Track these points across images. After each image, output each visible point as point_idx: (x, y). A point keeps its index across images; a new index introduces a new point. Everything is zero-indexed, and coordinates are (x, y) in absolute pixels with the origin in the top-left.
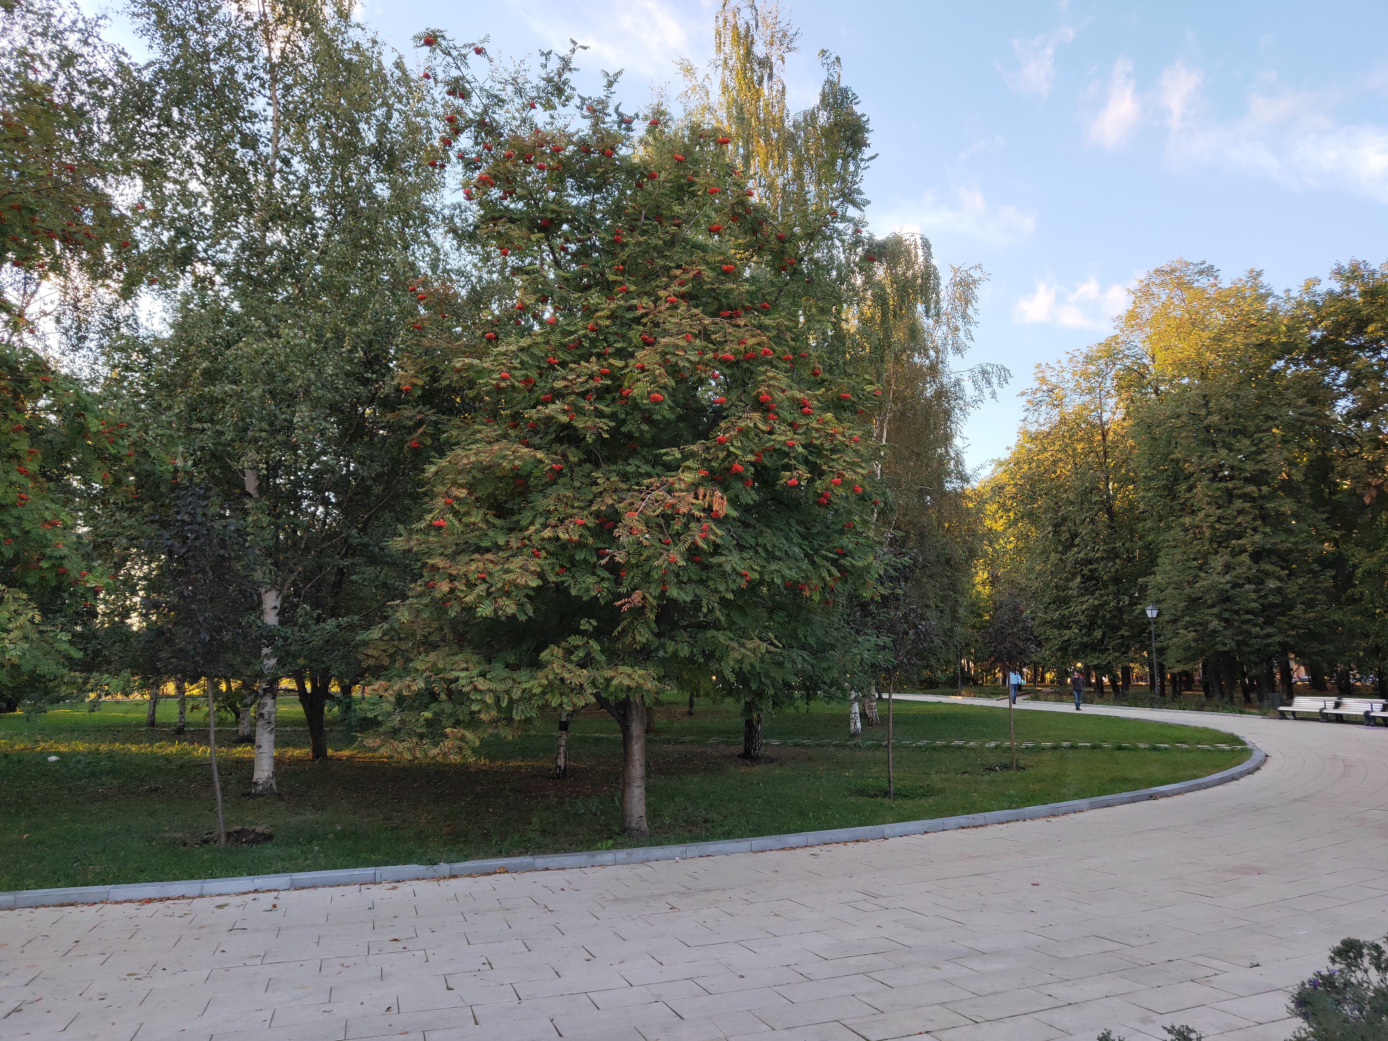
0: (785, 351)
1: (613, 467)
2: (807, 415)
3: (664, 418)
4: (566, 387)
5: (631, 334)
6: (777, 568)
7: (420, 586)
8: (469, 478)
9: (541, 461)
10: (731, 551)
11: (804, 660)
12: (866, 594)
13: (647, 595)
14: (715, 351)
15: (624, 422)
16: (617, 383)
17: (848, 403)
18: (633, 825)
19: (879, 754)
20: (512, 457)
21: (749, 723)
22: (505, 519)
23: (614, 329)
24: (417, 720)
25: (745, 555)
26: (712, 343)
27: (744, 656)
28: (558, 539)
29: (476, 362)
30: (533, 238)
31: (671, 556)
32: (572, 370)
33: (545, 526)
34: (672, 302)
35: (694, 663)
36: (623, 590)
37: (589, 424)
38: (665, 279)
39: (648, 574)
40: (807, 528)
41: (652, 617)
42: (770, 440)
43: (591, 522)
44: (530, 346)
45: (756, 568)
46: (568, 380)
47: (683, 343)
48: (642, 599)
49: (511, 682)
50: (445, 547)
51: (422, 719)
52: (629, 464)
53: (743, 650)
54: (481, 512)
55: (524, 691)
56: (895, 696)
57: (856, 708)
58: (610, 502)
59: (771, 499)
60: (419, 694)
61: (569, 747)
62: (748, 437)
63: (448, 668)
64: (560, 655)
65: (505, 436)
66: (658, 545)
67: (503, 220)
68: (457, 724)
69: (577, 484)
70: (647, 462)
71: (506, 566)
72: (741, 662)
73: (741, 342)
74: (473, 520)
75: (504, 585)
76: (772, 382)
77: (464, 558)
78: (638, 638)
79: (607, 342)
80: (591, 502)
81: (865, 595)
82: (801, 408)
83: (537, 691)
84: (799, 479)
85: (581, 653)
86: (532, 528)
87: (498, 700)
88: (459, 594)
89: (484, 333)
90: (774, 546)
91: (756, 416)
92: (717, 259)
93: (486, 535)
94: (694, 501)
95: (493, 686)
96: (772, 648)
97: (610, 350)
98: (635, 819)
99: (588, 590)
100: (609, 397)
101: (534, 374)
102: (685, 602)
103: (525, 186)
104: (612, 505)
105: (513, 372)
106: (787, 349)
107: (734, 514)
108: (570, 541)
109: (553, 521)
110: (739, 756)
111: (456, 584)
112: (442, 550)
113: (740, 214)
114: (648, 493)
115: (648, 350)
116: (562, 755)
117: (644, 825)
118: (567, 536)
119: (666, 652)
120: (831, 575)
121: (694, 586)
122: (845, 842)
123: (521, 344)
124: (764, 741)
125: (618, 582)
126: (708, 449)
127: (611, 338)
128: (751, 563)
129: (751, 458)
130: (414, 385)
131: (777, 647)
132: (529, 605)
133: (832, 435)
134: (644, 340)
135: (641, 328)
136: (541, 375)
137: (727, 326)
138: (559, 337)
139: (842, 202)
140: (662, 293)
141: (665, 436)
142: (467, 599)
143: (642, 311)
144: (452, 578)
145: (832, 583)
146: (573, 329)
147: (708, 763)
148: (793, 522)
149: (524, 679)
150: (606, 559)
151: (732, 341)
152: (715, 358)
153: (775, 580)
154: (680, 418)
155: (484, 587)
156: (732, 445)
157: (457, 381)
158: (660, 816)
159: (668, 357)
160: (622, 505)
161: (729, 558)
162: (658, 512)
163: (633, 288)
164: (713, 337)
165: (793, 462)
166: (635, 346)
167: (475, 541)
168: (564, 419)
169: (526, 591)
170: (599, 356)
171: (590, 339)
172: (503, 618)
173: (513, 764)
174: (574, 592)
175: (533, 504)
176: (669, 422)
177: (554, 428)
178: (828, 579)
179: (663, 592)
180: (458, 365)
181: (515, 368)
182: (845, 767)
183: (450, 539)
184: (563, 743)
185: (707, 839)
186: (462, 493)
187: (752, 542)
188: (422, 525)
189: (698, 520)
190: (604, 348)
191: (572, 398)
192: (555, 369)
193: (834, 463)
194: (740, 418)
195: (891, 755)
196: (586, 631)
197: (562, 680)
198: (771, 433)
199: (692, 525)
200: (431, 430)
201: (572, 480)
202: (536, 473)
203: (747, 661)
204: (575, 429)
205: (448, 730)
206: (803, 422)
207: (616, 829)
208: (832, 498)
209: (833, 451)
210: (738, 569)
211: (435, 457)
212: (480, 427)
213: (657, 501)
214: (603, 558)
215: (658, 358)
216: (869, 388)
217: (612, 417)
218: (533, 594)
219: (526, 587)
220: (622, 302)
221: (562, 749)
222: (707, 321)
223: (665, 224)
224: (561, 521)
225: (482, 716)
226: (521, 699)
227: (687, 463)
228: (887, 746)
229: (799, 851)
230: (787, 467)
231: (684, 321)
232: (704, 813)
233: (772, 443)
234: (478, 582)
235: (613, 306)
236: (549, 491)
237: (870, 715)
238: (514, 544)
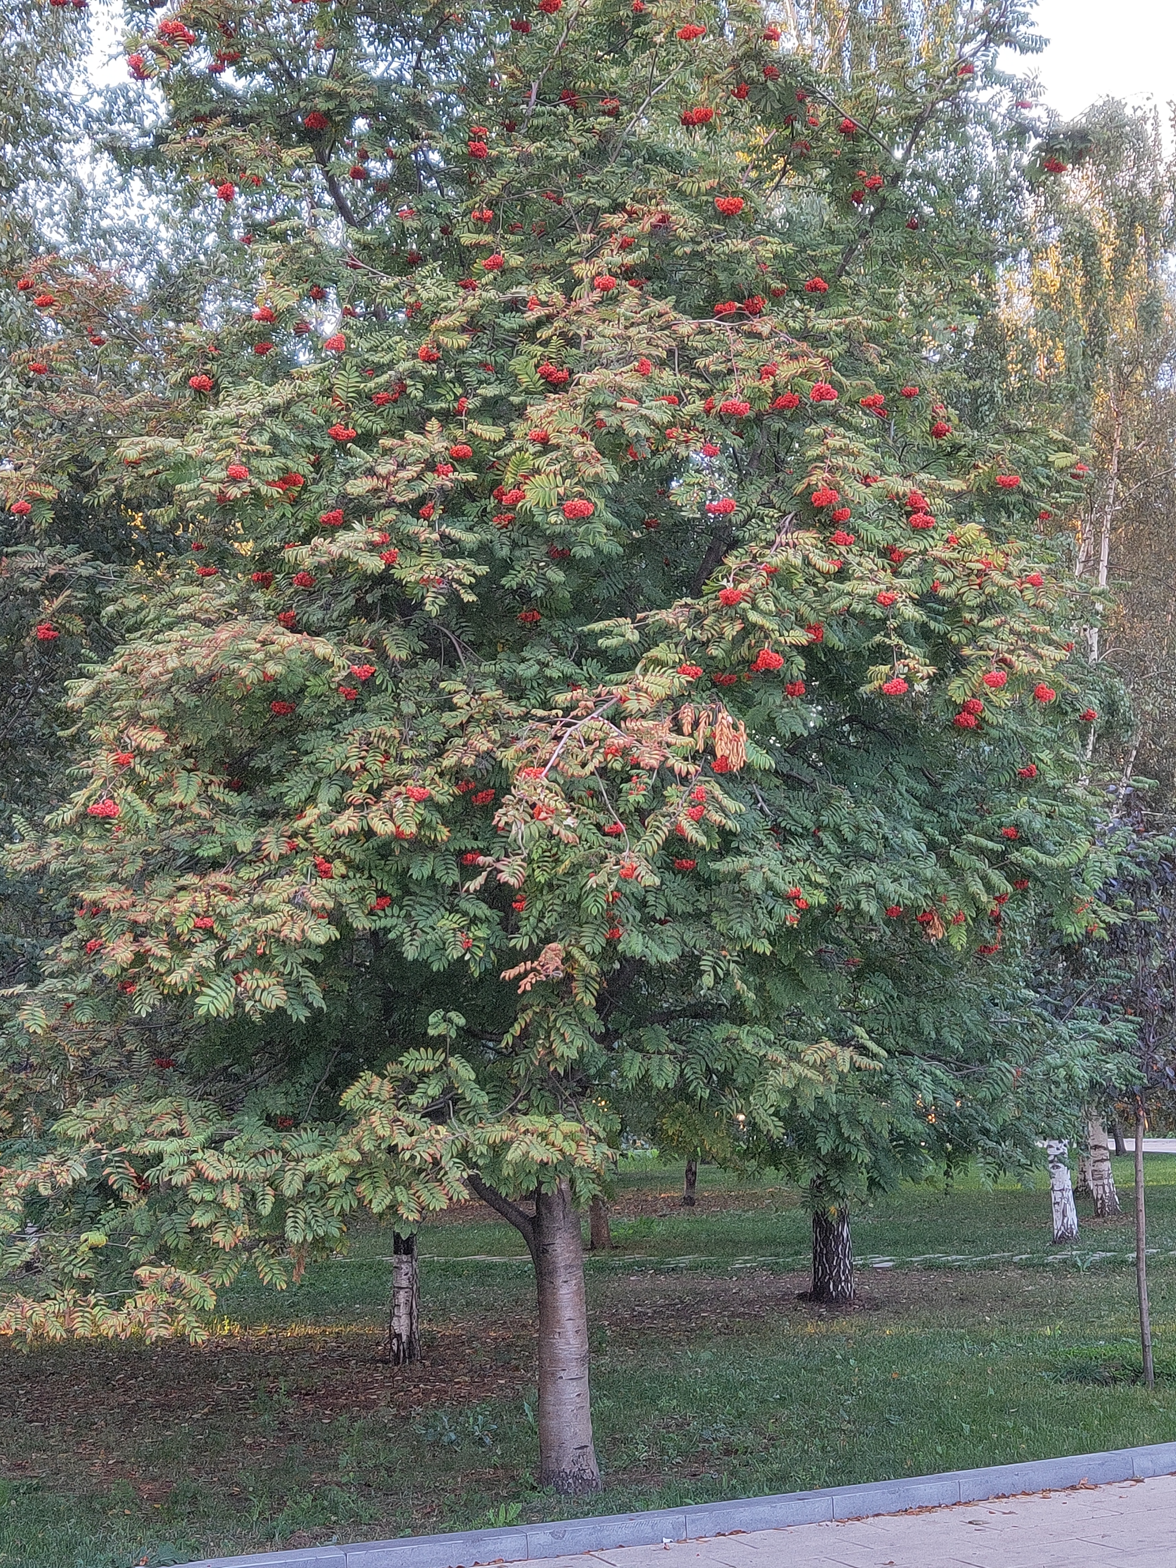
0: (867, 389)
1: (487, 667)
2: (921, 529)
3: (598, 551)
4: (375, 491)
5: (516, 364)
6: (867, 878)
7: (68, 950)
8: (168, 705)
9: (326, 663)
10: (760, 843)
11: (936, 1081)
12: (1073, 929)
13: (576, 952)
14: (704, 395)
15: (506, 566)
16: (490, 477)
17: (1013, 499)
18: (566, 1466)
19: (1121, 1283)
20: (260, 656)
21: (821, 1222)
22: (252, 792)
23: (477, 355)
24: (74, 1250)
25: (793, 852)
26: (699, 376)
27: (801, 1080)
28: (370, 833)
29: (171, 444)
30: (288, 157)
31: (627, 863)
32: (387, 451)
33: (339, 807)
34: (605, 288)
35: (689, 1098)
36: (521, 942)
37: (430, 572)
38: (587, 236)
39: (577, 904)
40: (931, 783)
41: (589, 1000)
42: (841, 594)
43: (443, 792)
44: (289, 403)
45: (821, 879)
46: (379, 476)
47: (632, 382)
48: (564, 961)
49: (278, 1158)
50: (120, 862)
51: (84, 1248)
52: (523, 660)
53: (797, 1068)
54: (196, 779)
55: (308, 1178)
56: (1151, 1145)
57: (1064, 1179)
58: (484, 745)
59: (848, 720)
60: (76, 1189)
61: (417, 1291)
62: (789, 588)
63: (138, 1131)
64: (385, 1095)
65: (243, 606)
66: (594, 837)
67: (220, 120)
68: (164, 1254)
69: (409, 708)
70: (563, 652)
71: (256, 899)
72: (792, 1094)
73: (765, 372)
74: (177, 798)
75: (255, 940)
76: (839, 461)
77: (164, 885)
78: (560, 1049)
79: (462, 384)
80: (441, 750)
81: (1070, 929)
82: (908, 514)
83: (337, 1176)
84: (909, 680)
85: (434, 1088)
86: (311, 814)
87: (251, 1199)
88: (155, 966)
89: (188, 377)
90: (858, 828)
91: (808, 538)
92: (705, 186)
93: (212, 830)
94: (673, 738)
95: (239, 1170)
96: (864, 1062)
97: (471, 403)
98: (570, 1452)
99: (441, 947)
100: (473, 509)
101: (301, 465)
102: (662, 966)
103: (266, 40)
104: (489, 753)
105: (255, 462)
106: (871, 382)
107: (765, 761)
108: (398, 836)
109: (357, 794)
110: (802, 1297)
111: (148, 943)
112: (114, 868)
113: (752, 81)
114: (569, 725)
115: (553, 402)
116: (403, 1311)
117: (591, 1467)
118: (390, 828)
119: (624, 1078)
120: (989, 887)
121: (680, 928)
122: (1046, 1492)
123: (270, 399)
124: (858, 1261)
125: (510, 927)
126: (698, 618)
127: (472, 376)
128: (808, 869)
129: (799, 636)
130: (38, 500)
131: (874, 1056)
132: (312, 984)
133: (980, 574)
134: (546, 376)
135: (538, 349)
136: (317, 466)
137: (733, 336)
138: (354, 378)
139: (985, 44)
140: (583, 270)
141: (602, 591)
142: (172, 979)
143: (539, 312)
144: (138, 932)
145: (993, 906)
146: (386, 359)
147: (733, 1315)
148: (899, 771)
149: (308, 1149)
150: (481, 880)
151: (743, 371)
152: (708, 411)
153: (864, 906)
154: (634, 548)
155: (212, 946)
156: (755, 607)
157: (130, 487)
158: (626, 1441)
159: (602, 414)
160: (511, 752)
161: (757, 861)
162: (590, 767)
163: (516, 260)
164: (701, 363)
165: (895, 640)
166: (527, 392)
167: (184, 845)
168: (374, 564)
169: (304, 953)
170: (447, 417)
171: (423, 379)
172: (256, 1018)
173: (297, 1330)
174: (410, 953)
175: (311, 758)
176: (608, 560)
177: (352, 583)
178: (984, 898)
179: (612, 943)
180: (133, 454)
181: (258, 454)
182: (1042, 1315)
183: (131, 843)
184: (405, 1283)
185: (732, 1494)
186: (154, 740)
187: (808, 820)
188: (67, 814)
189: (684, 780)
190: (457, 398)
191: (390, 515)
192: (348, 453)
193: (990, 638)
194: (770, 544)
195: (1144, 1285)
196: (442, 1039)
197: (392, 1150)
198: (842, 575)
199: (670, 791)
200: (79, 598)
201: (396, 697)
202: (315, 685)
203: (807, 1091)
204: (399, 583)
205: (142, 1272)
206: (914, 546)
207: (527, 1475)
208: (987, 714)
209: (985, 610)
210: (780, 885)
211: (90, 661)
212: (187, 590)
213: (588, 742)
214: (473, 878)
215: (578, 419)
216: (1061, 459)
217: (483, 552)
218: (319, 958)
219: (305, 943)
220: (492, 294)
221: (402, 1296)
222: (687, 326)
223: (585, 108)
224: (376, 793)
225: (218, 1237)
226: (301, 1196)
227: (654, 652)
228: (1136, 1264)
229: (939, 1515)
230: (883, 654)
231: (632, 331)
232: (724, 1433)
233: (846, 600)
234: (197, 935)
235: (472, 303)
236: (346, 726)
237: (1097, 1193)
238: (273, 847)
